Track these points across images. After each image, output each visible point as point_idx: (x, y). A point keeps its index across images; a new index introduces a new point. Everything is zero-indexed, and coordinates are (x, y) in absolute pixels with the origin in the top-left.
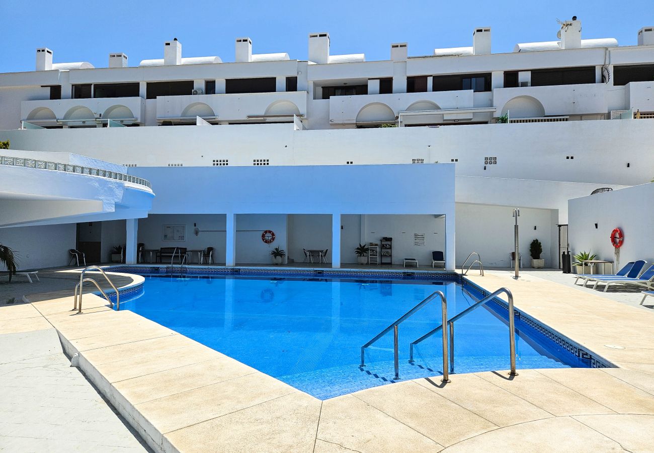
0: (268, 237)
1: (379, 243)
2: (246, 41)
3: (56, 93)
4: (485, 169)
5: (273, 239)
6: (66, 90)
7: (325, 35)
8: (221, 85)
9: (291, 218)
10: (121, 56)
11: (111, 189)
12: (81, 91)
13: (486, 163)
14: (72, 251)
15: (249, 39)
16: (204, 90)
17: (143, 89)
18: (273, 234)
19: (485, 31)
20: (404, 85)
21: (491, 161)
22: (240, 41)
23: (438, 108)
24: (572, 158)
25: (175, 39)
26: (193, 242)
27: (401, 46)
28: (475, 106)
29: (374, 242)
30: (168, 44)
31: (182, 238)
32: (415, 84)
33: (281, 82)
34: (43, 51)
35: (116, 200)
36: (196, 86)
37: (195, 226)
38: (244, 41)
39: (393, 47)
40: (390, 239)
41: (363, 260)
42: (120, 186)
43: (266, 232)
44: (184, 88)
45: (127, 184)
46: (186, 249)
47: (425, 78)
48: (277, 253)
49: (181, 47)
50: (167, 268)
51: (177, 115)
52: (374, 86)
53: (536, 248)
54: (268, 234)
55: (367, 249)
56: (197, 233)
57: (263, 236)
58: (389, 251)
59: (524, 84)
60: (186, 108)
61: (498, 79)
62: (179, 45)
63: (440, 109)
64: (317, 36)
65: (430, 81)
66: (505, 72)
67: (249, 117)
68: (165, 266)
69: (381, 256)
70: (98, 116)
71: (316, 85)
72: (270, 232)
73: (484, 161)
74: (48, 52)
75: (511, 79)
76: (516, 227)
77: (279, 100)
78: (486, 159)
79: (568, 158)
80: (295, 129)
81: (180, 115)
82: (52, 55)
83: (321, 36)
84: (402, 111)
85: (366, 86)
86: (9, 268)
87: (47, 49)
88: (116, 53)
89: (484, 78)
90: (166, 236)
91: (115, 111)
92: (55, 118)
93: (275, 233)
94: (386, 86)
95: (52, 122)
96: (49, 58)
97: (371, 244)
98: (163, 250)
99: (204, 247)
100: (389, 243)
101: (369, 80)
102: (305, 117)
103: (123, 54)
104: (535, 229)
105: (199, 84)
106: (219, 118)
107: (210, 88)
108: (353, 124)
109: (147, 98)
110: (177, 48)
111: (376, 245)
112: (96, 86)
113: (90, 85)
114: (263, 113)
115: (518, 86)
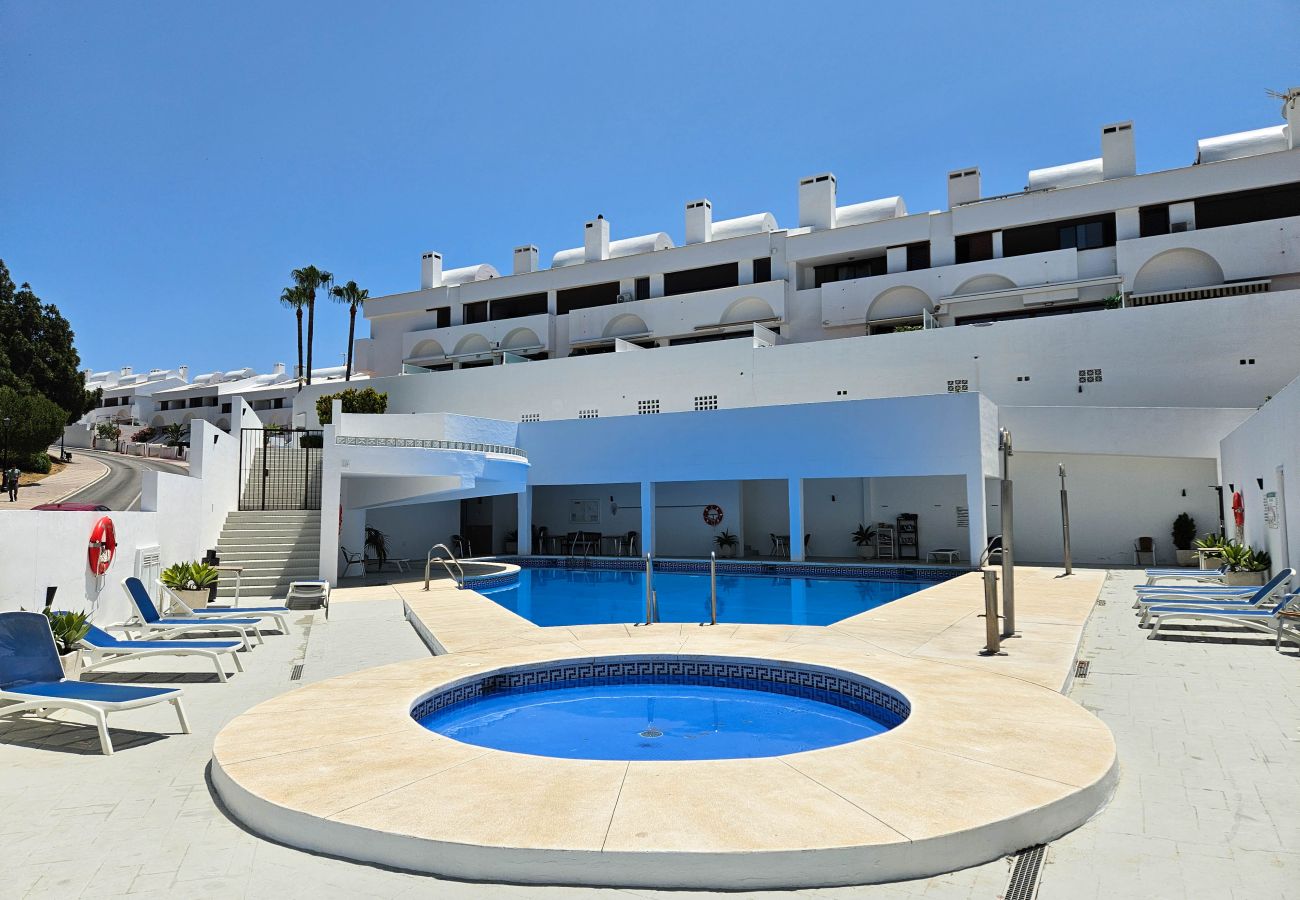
0: (713, 515)
1: (895, 523)
2: (701, 204)
3: (444, 318)
4: (1080, 391)
5: (720, 518)
6: (457, 313)
7: (826, 178)
8: (657, 283)
9: (747, 485)
10: (528, 249)
11: (470, 463)
12: (475, 313)
13: (1082, 380)
14: (456, 537)
15: (706, 201)
16: (633, 294)
17: (552, 302)
18: (720, 511)
19: (1121, 129)
20: (950, 250)
21: (1091, 376)
22: (693, 206)
23: (1012, 285)
24: (1252, 362)
25: (600, 217)
26: (608, 525)
27: (966, 174)
28: (1082, 276)
29: (887, 521)
30: (590, 226)
31: (595, 518)
32: (971, 248)
33: (746, 269)
34: (430, 256)
35: (476, 475)
36: (622, 289)
37: (612, 500)
38: (699, 205)
39: (952, 177)
40: (914, 517)
41: (867, 551)
42: (482, 458)
43: (709, 507)
44: (606, 294)
45: (490, 455)
46: (600, 534)
47: (988, 235)
48: (726, 540)
49: (608, 227)
50: (567, 560)
51: (596, 336)
52: (897, 258)
53: (1184, 530)
54: (713, 512)
55: (872, 534)
56: (614, 511)
57: (706, 514)
58: (913, 536)
59: (1181, 227)
60: (608, 325)
61: (1127, 221)
62: (605, 224)
63: (1016, 287)
64: (812, 181)
65: (998, 241)
66: (1140, 208)
67: (697, 328)
68: (564, 557)
69: (900, 546)
70: (495, 346)
71: (801, 266)
72: (715, 507)
73: (1078, 377)
74: (436, 257)
75: (1155, 220)
76: (1063, 494)
77: (743, 298)
78: (1082, 373)
79: (1243, 362)
80: (755, 346)
81: (601, 335)
82: (441, 260)
83: (818, 180)
84: (946, 297)
85: (884, 258)
86: (379, 555)
87: (434, 253)
88: (522, 246)
89: (1100, 224)
90: (574, 515)
91: (515, 339)
92: (442, 353)
93: (722, 509)
94: (918, 255)
95: (439, 359)
96: (437, 264)
97: (882, 525)
98: (571, 536)
99: (623, 531)
100: (912, 523)
101: (888, 251)
102: (783, 320)
103: (533, 246)
104: (1184, 494)
105: (627, 286)
106: (653, 335)
107: (642, 289)
108: (862, 324)
109: (558, 314)
110: (603, 230)
111: (891, 526)
112: (494, 303)
113: (486, 302)
114: (717, 321)
115: (1167, 232)
